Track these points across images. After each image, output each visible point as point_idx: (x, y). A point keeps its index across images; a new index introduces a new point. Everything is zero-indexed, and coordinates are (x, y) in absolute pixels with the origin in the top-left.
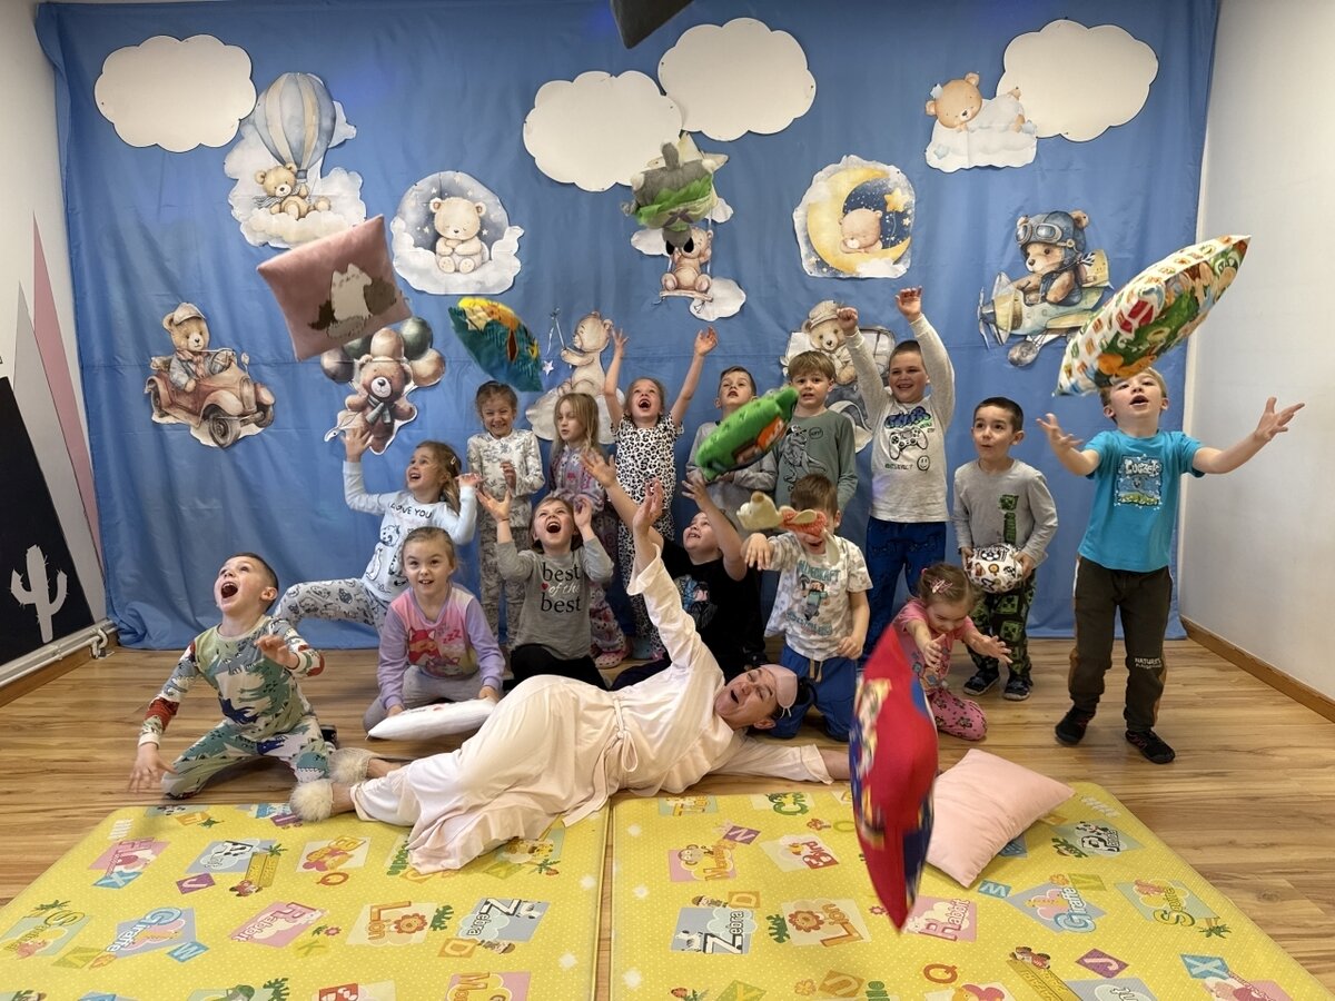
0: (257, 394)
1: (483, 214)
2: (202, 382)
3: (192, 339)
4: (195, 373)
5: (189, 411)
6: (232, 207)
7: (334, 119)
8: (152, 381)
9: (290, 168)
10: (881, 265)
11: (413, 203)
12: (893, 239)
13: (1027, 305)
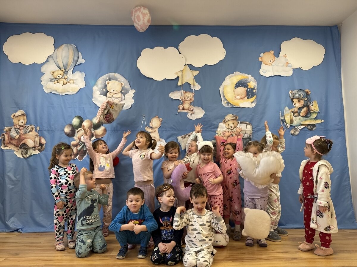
0: (40, 140)
1: (123, 86)
2: (21, 136)
3: (20, 122)
4: (19, 133)
5: (15, 145)
6: (42, 81)
7: (78, 57)
8: (3, 135)
9: (62, 71)
10: (248, 104)
11: (101, 82)
12: (250, 96)
13: (294, 117)
